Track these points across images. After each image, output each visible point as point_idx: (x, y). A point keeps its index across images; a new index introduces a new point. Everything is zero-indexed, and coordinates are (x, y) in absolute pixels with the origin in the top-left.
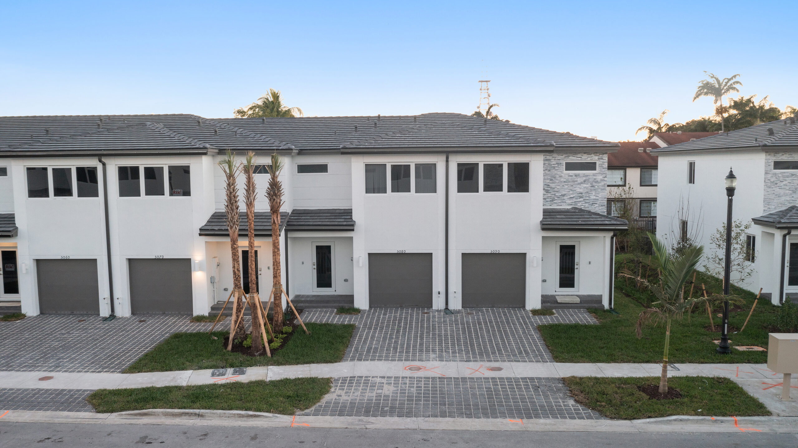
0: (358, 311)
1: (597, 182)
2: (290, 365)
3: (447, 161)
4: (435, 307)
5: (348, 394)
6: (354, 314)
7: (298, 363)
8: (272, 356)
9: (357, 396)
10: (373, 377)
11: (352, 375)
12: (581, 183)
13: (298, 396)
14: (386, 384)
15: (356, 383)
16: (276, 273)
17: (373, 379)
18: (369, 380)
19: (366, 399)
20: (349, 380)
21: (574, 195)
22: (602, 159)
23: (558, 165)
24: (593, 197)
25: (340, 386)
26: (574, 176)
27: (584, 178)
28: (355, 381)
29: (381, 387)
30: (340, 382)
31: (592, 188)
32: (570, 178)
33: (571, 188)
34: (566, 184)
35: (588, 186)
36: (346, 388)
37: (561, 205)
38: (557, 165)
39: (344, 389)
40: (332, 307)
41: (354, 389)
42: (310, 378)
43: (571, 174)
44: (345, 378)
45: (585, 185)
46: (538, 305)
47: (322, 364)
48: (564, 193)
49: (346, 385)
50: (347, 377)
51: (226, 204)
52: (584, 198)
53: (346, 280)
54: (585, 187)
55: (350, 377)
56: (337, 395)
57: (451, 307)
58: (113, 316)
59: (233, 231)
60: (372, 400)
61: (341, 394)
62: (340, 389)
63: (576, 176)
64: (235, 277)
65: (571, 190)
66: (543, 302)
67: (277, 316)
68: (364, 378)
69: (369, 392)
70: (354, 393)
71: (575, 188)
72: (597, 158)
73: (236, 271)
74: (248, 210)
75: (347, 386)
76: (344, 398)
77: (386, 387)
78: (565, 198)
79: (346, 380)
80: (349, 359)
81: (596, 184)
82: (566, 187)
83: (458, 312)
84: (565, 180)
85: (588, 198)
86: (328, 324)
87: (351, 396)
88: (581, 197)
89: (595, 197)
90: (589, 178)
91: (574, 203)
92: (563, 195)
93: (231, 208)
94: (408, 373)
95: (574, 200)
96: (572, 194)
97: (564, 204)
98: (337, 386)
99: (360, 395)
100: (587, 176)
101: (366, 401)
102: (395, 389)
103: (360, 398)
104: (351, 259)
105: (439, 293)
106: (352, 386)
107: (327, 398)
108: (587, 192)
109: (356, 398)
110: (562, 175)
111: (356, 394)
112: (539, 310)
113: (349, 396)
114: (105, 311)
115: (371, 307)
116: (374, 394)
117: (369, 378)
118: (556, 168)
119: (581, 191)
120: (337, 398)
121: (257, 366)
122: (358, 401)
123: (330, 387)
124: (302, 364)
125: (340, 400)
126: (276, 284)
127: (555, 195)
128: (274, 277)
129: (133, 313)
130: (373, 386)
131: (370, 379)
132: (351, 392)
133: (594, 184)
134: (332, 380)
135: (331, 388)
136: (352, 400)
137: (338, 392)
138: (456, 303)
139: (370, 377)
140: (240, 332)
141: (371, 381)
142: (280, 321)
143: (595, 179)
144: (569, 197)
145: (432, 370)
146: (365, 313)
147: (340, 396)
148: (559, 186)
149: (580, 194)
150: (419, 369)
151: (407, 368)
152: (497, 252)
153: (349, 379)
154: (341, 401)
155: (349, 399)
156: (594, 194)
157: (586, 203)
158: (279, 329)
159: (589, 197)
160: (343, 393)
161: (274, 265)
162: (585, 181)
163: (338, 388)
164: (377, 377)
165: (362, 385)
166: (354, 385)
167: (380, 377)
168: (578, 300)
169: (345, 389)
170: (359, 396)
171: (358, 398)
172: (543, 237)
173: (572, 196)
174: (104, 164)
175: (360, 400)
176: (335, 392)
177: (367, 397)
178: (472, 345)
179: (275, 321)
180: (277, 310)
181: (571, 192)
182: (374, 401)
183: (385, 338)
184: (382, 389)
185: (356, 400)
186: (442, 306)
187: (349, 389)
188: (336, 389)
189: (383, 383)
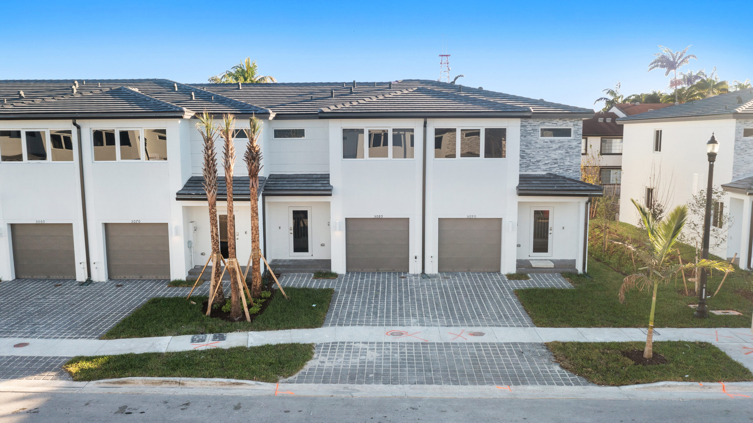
0: (335, 275)
1: (571, 148)
2: (271, 330)
3: (425, 126)
4: (412, 271)
5: (331, 360)
6: (332, 279)
7: (278, 329)
8: (252, 322)
9: (341, 362)
10: (355, 343)
11: (334, 341)
12: (556, 149)
13: (280, 363)
14: (369, 350)
15: (339, 349)
16: (255, 238)
17: (356, 345)
18: (351, 346)
19: (350, 365)
20: (332, 346)
21: (549, 161)
22: (577, 125)
23: (534, 131)
24: (567, 163)
25: (323, 352)
26: (549, 142)
27: (559, 144)
28: (338, 347)
29: (364, 353)
30: (322, 348)
31: (567, 154)
32: (545, 144)
33: (546, 154)
34: (542, 150)
35: (562, 152)
37: (536, 171)
38: (532, 131)
39: (327, 355)
40: (309, 272)
41: (337, 356)
42: (292, 344)
43: (546, 141)
44: (327, 343)
46: (513, 270)
47: (303, 329)
48: (539, 159)
49: (329, 351)
50: (330, 343)
51: (204, 168)
52: (559, 164)
53: (323, 245)
54: (560, 153)
55: (333, 343)
56: (320, 362)
57: (428, 271)
58: (89, 281)
59: (211, 195)
60: (356, 366)
62: (323, 355)
63: (551, 142)
64: (214, 242)
65: (546, 156)
66: (518, 267)
67: (256, 280)
68: (346, 344)
69: (352, 358)
70: (337, 359)
71: (550, 154)
72: (572, 124)
73: (214, 235)
74: (227, 173)
75: (330, 353)
76: (327, 364)
77: (369, 353)
78: (540, 164)
79: (329, 346)
80: (330, 324)
82: (542, 153)
83: (435, 276)
84: (540, 146)
86: (306, 289)
87: (334, 362)
88: (555, 163)
89: (569, 163)
90: (564, 144)
91: (548, 169)
92: (538, 161)
93: (209, 172)
94: (390, 339)
95: (549, 166)
96: (547, 160)
97: (539, 170)
98: (319, 352)
99: (344, 362)
100: (563, 142)
102: (379, 355)
103: (344, 364)
104: (327, 224)
105: (416, 258)
106: (335, 352)
107: (310, 364)
108: (562, 158)
109: (340, 364)
110: (538, 141)
111: (339, 360)
112: (514, 274)
113: (332, 362)
114: (81, 276)
115: (347, 272)
116: (358, 360)
117: (351, 344)
118: (532, 134)
119: (556, 157)
120: (321, 364)
121: (237, 331)
123: (313, 353)
124: (282, 329)
125: (324, 367)
126: (254, 248)
127: (530, 160)
128: (252, 242)
129: (110, 278)
130: (356, 352)
131: (353, 344)
132: (334, 358)
133: (569, 150)
134: (315, 346)
135: (313, 355)
136: (335, 366)
137: (321, 358)
138: (432, 268)
139: (352, 342)
140: (219, 296)
141: (354, 346)
142: (258, 286)
143: (570, 145)
144: (544, 163)
145: (413, 335)
146: (342, 278)
147: (323, 362)
148: (534, 152)
149: (555, 160)
150: (401, 334)
151: (389, 334)
152: (474, 217)
155: (333, 365)
156: (568, 160)
157: (560, 169)
158: (257, 294)
159: (563, 163)
160: (326, 359)
161: (252, 229)
162: (560, 147)
163: (320, 354)
164: (359, 343)
165: (344, 351)
166: (337, 350)
167: (363, 343)
168: (552, 265)
171: (342, 365)
172: (519, 203)
173: (547, 162)
174: (79, 127)
175: (344, 366)
176: (318, 358)
177: (350, 363)
178: (452, 310)
179: (254, 285)
180: (256, 275)
181: (546, 158)
182: (358, 368)
183: (364, 303)
184: (366, 355)
185: (340, 366)
186: (419, 271)
187: (332, 355)
188: (318, 355)
189: (366, 349)
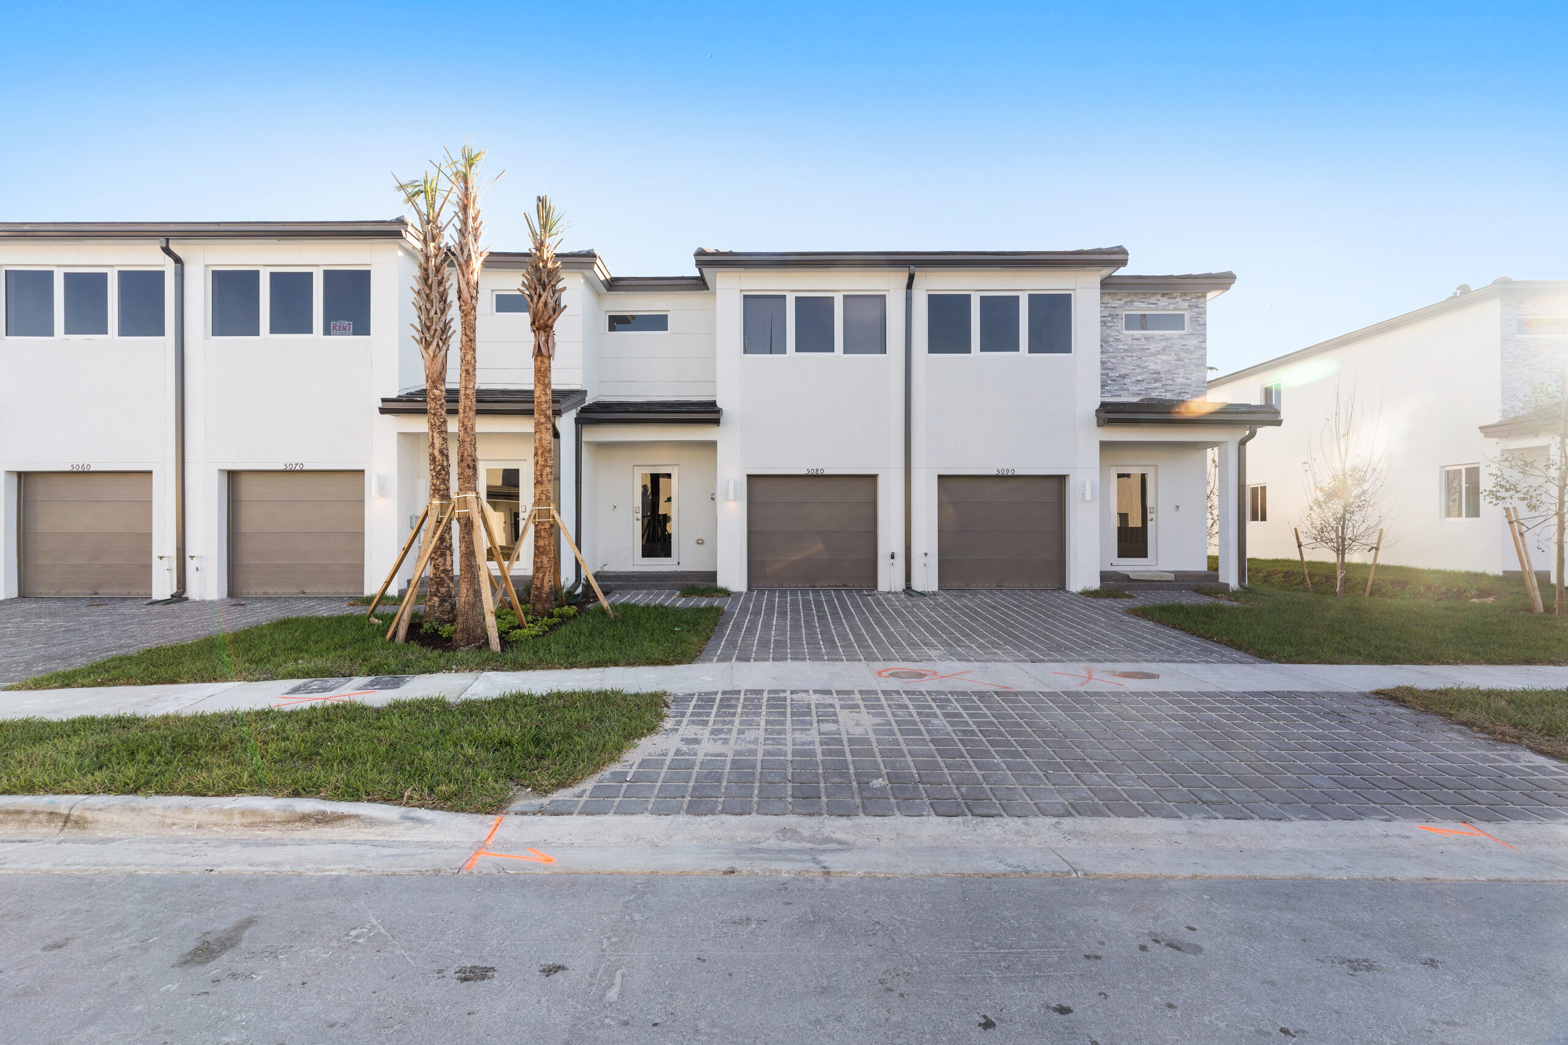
0: (726, 593)
1: (1187, 351)
2: (549, 668)
4: (883, 586)
5: (723, 736)
6: (718, 596)
7: (572, 666)
8: (502, 650)
9: (756, 741)
10: (792, 692)
11: (727, 688)
12: (1158, 353)
14: (842, 707)
15: (744, 706)
16: (541, 475)
17: (795, 696)
18: (785, 700)
19: (789, 749)
20: (721, 700)
21: (1144, 377)
22: (1197, 307)
24: (1180, 380)
25: (693, 714)
26: (1143, 340)
27: (1163, 344)
28: (741, 701)
29: (827, 714)
30: (694, 702)
31: (1179, 363)
32: (1136, 342)
33: (1138, 362)
34: (1129, 354)
35: (1170, 358)
36: (712, 719)
37: (1120, 396)
39: (707, 722)
40: (671, 587)
41: (742, 723)
42: (599, 693)
43: (1137, 336)
44: (706, 694)
45: (1165, 358)
47: (641, 668)
48: (1124, 371)
49: (714, 711)
50: (716, 693)
52: (1164, 382)
53: (700, 542)
54: (1164, 362)
55: (724, 693)
56: (682, 740)
57: (918, 585)
60: (812, 753)
61: (699, 737)
62: (693, 722)
63: (1146, 338)
64: (434, 468)
65: (1139, 366)
66: (1104, 581)
67: (540, 575)
68: (766, 695)
69: (794, 730)
70: (741, 732)
71: (1145, 362)
72: (1186, 305)
73: (437, 453)
75: (717, 715)
76: (708, 747)
77: (843, 715)
78: (1126, 381)
79: (714, 700)
80: (716, 659)
81: (1185, 355)
82: (1129, 359)
84: (1126, 347)
85: (1170, 382)
86: (663, 607)
87: (732, 742)
88: (1156, 381)
89: (1184, 381)
90: (1171, 343)
91: (1144, 392)
92: (1124, 376)
94: (895, 684)
95: (1144, 385)
96: (1140, 374)
97: (1126, 393)
98: (683, 715)
99: (766, 739)
100: (1169, 339)
101: (789, 757)
102: (877, 720)
103: (767, 747)
104: (710, 496)
105: (893, 557)
106: (734, 715)
107: (646, 748)
108: (1169, 371)
109: (753, 747)
110: (1121, 337)
111: (750, 735)
112: (1096, 591)
113: (726, 741)
114: (163, 586)
115: (750, 588)
116: (813, 735)
117: (782, 695)
118: (1108, 324)
119: (1158, 368)
120: (685, 748)
121: (450, 670)
122: (760, 757)
123: (661, 717)
124: (582, 667)
125: (695, 754)
126: (540, 499)
127: (1107, 374)
128: (535, 484)
129: (233, 592)
130: (802, 713)
131: (788, 695)
132: (730, 730)
133: (1183, 355)
134: (669, 700)
135: (662, 720)
136: (738, 753)
137: (687, 730)
138: (926, 578)
139: (784, 691)
141: (792, 700)
142: (546, 589)
143: (1184, 345)
144: (1134, 379)
146: (741, 596)
147: (696, 741)
149: (1155, 373)
151: (884, 674)
152: (1010, 473)
153: (719, 696)
154: (700, 758)
155: (728, 749)
156: (1182, 374)
157: (1167, 391)
158: (543, 607)
159: (1173, 380)
160: (705, 733)
162: (1164, 349)
163: (685, 720)
164: (806, 691)
165: (764, 710)
166: (739, 710)
167: (815, 692)
169: (711, 723)
170: (761, 740)
171: (761, 749)
172: (1104, 445)
173: (1139, 378)
174: (178, 260)
175: (767, 753)
176: (677, 730)
177: (789, 743)
179: (536, 588)
180: (542, 562)
181: (1138, 371)
182: (820, 757)
183: (796, 627)
184: (836, 722)
185: (753, 752)
186: (899, 585)
187: (724, 723)
188: (679, 723)
189: (831, 706)
